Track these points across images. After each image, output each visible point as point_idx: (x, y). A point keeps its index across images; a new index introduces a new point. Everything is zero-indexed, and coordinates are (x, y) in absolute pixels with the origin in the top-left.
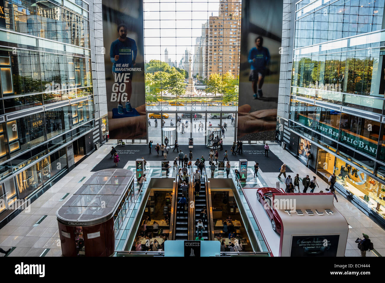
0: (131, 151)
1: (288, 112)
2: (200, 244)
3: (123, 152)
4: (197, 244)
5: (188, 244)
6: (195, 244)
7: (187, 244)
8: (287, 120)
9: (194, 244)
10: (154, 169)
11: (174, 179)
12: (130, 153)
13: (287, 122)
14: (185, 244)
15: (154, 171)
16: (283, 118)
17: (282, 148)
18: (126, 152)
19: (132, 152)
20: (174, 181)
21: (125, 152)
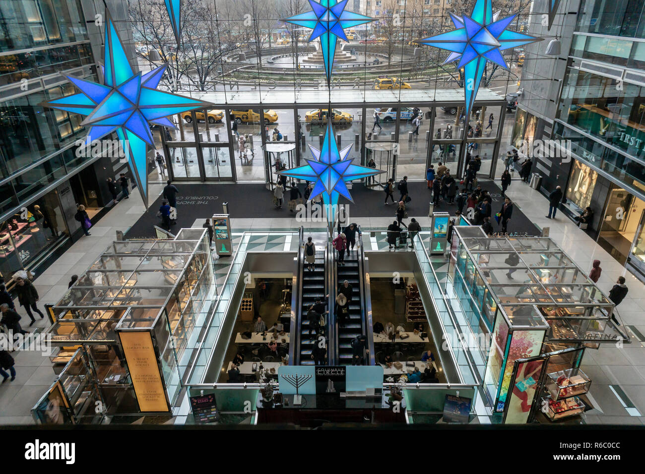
0: (201, 198)
1: (555, 101)
2: (345, 372)
3: (183, 200)
4: (339, 372)
5: (322, 372)
6: (336, 372)
7: (320, 372)
8: (552, 122)
9: (333, 372)
10: (253, 234)
11: (295, 254)
12: (199, 203)
13: (549, 125)
14: (316, 372)
15: (253, 238)
16: (542, 117)
17: (531, 186)
18: (190, 200)
19: (203, 200)
20: (296, 259)
21: (187, 200)
